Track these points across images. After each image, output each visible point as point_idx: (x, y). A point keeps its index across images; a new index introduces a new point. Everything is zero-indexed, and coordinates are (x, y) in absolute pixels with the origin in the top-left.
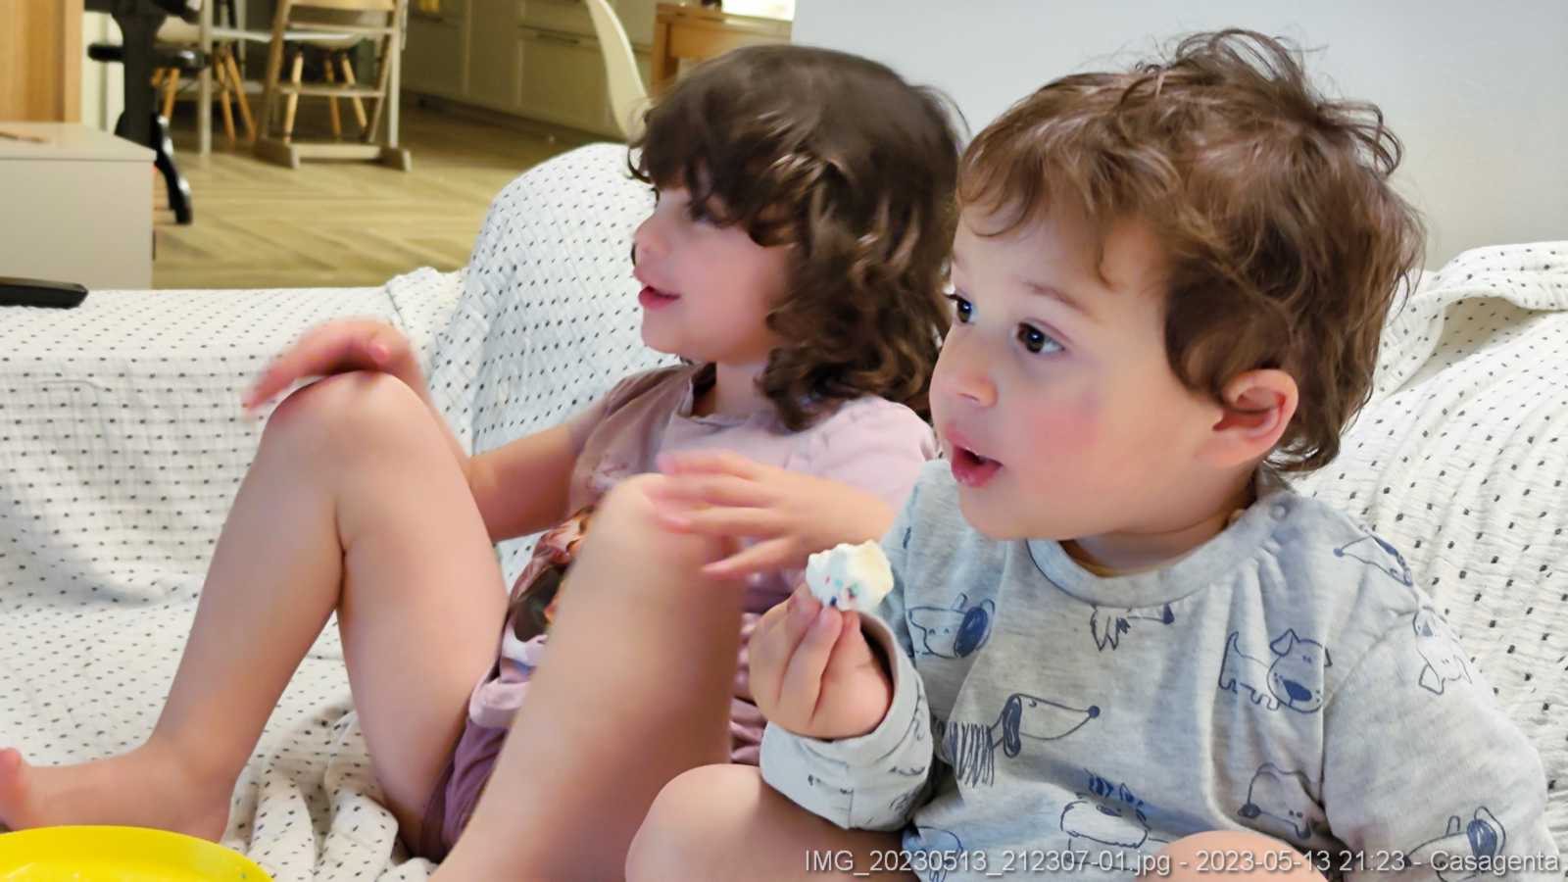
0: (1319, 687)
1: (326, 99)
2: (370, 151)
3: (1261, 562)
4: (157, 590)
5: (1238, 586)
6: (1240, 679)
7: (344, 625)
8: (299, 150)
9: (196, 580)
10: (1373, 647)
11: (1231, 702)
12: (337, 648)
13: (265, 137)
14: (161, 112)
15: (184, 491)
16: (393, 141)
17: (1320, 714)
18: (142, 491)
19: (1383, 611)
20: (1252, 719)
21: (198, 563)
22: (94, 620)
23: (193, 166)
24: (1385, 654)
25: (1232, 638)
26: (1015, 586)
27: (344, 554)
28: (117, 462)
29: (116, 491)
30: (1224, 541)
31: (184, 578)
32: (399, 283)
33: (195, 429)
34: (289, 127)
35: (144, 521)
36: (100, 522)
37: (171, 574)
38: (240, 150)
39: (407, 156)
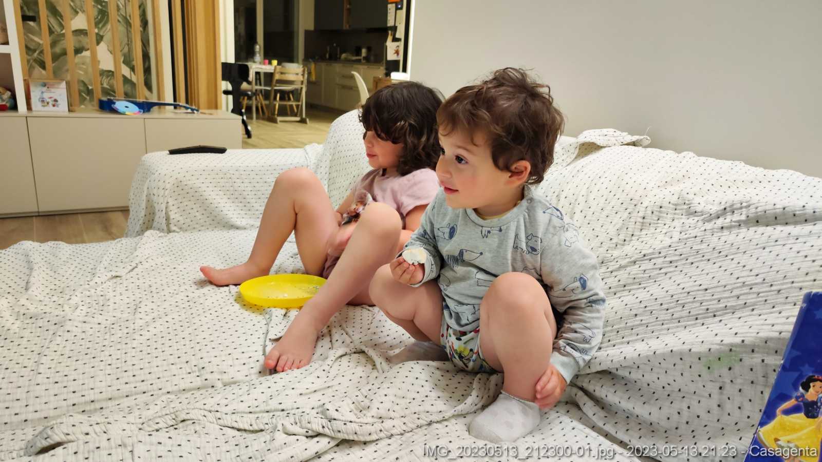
0: (539, 248)
1: (286, 105)
2: (298, 119)
3: (524, 215)
4: (248, 226)
5: (518, 222)
6: (519, 246)
7: (296, 234)
8: (279, 119)
9: (258, 223)
10: (553, 237)
11: (517, 251)
12: (294, 240)
13: (270, 115)
14: (242, 108)
15: (254, 201)
16: (304, 116)
17: (539, 255)
18: (243, 200)
19: (555, 227)
20: (522, 256)
21: (258, 219)
22: (232, 233)
23: (251, 123)
24: (556, 238)
25: (517, 236)
26: (463, 222)
27: (296, 214)
28: (236, 193)
29: (237, 200)
30: (515, 210)
31: (254, 223)
32: (307, 147)
33: (256, 185)
34: (276, 112)
35: (244, 208)
36: (232, 209)
37: (251, 222)
38: (263, 119)
39: (308, 120)
